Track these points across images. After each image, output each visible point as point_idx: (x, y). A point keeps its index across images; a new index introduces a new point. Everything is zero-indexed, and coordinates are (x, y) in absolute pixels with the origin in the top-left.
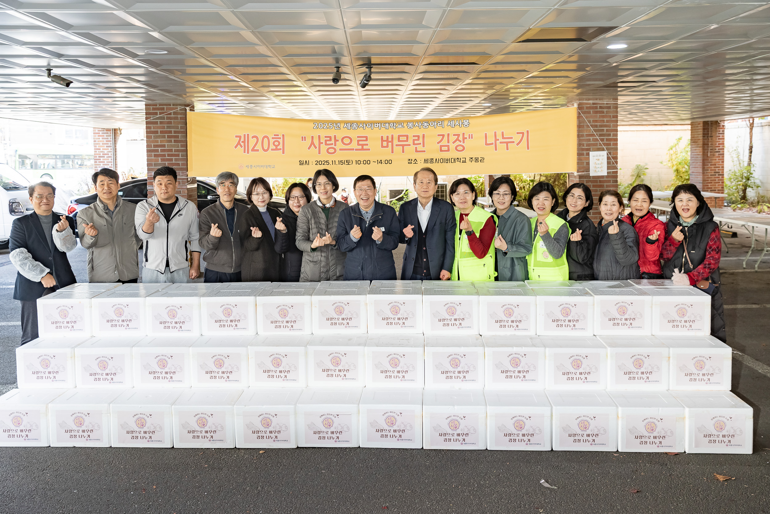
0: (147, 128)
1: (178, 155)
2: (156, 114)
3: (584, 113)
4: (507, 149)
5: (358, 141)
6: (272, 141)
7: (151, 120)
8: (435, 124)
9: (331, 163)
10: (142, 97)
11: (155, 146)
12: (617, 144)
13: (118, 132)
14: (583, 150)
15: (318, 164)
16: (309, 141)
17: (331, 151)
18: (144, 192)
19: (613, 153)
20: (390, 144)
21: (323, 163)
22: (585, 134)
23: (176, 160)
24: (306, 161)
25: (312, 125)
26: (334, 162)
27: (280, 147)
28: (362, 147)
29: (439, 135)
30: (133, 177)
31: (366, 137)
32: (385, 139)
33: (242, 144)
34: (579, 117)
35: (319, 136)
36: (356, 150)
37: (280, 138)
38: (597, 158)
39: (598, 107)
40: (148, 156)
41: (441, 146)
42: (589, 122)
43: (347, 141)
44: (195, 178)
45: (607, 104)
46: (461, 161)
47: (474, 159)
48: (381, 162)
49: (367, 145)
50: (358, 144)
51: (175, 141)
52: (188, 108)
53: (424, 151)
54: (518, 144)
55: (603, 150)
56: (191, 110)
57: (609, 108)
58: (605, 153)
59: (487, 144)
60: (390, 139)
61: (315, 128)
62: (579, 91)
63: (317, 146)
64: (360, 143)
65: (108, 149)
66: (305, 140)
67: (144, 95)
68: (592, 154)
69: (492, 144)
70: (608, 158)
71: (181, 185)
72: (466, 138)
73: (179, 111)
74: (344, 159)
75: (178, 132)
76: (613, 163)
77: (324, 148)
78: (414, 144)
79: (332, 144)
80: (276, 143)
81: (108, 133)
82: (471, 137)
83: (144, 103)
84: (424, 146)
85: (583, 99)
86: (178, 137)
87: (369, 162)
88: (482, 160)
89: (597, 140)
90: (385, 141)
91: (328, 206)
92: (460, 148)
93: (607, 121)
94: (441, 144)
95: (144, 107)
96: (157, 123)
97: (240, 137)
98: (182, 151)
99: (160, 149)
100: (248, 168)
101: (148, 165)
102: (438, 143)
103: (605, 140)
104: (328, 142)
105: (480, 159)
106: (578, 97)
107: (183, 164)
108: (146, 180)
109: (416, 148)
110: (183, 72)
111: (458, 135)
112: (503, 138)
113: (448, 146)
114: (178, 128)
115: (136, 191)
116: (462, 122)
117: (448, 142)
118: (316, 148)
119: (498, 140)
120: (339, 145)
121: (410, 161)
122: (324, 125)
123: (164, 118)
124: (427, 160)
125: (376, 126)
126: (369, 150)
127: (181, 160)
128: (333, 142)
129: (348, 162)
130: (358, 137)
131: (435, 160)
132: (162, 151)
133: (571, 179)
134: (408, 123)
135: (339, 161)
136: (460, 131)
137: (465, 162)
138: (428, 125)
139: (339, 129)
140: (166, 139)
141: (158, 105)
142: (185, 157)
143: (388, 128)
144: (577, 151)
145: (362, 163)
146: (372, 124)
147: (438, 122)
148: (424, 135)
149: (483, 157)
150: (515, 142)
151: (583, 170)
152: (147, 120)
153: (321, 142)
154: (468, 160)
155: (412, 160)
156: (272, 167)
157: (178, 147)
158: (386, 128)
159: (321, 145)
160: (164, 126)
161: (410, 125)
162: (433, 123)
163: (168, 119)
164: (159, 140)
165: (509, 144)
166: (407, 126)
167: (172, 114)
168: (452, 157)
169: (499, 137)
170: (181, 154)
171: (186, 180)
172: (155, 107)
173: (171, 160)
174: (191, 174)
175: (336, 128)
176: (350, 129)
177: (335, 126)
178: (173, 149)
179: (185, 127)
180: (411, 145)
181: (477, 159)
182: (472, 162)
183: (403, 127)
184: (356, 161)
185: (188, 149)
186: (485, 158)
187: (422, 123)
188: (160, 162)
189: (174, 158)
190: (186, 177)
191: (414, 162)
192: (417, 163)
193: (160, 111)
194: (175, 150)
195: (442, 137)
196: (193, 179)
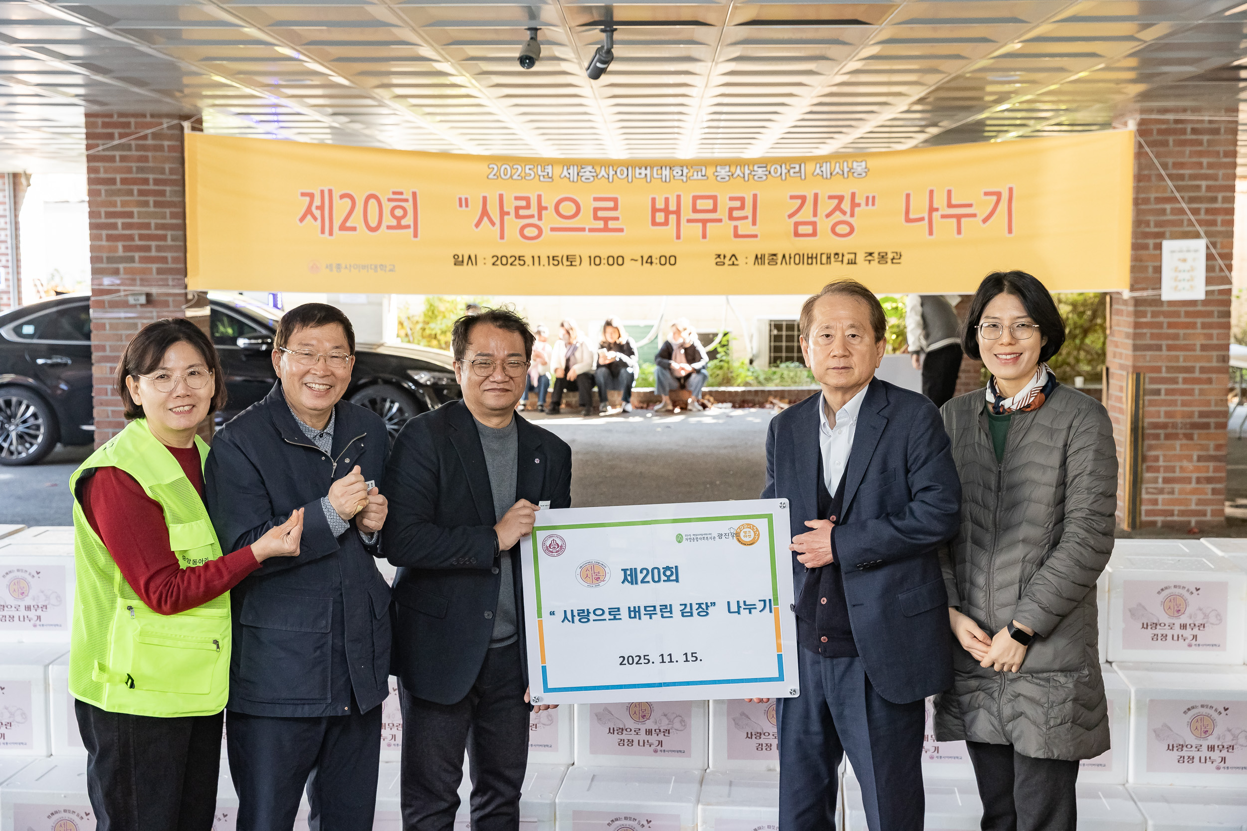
0: (90, 170)
1: (164, 238)
2: (111, 136)
3: (1151, 144)
4: (959, 232)
5: (596, 210)
6: (387, 207)
7: (98, 151)
8: (784, 171)
9: (529, 261)
10: (77, 96)
11: (109, 215)
12: (1231, 223)
13: (23, 180)
14: (1146, 235)
15: (499, 262)
16: (476, 208)
17: (531, 232)
18: (86, 329)
19: (1222, 243)
20: (673, 218)
21: (510, 261)
22: (1153, 196)
23: (159, 249)
24: (470, 257)
25: (483, 168)
26: (536, 260)
27: (408, 220)
28: (606, 224)
29: (792, 197)
30: (59, 290)
31: (615, 200)
32: (660, 204)
33: (317, 213)
34: (1140, 154)
35: (501, 197)
36: (591, 230)
37: (406, 200)
38: (1181, 256)
39: (1189, 130)
40: (93, 238)
41: (797, 224)
42: (1165, 166)
43: (568, 208)
44: (206, 293)
45: (1210, 122)
46: (845, 261)
47: (876, 255)
48: (650, 261)
49: (617, 219)
50: (596, 218)
51: (157, 204)
52: (186, 125)
53: (755, 236)
54: (985, 221)
55: (1197, 236)
56: (194, 129)
57: (1216, 131)
58: (1201, 244)
59: (908, 220)
60: (673, 207)
61: (491, 176)
62: (1141, 87)
63: (497, 220)
64: (600, 214)
66: (467, 207)
67: (81, 91)
68: (1168, 245)
69: (922, 219)
70: (1209, 257)
71: (171, 309)
72: (859, 205)
73: (166, 131)
74: (561, 252)
75: (164, 182)
76: (1221, 270)
77: (513, 225)
78: (731, 218)
79: (532, 216)
80: (399, 213)
82: (871, 200)
83: (82, 110)
84: (754, 223)
85: (1150, 111)
86: (162, 193)
87: (620, 261)
88: (897, 258)
89: (1182, 211)
90: (660, 210)
92: (842, 229)
93: (1210, 166)
94: (797, 218)
95: (82, 120)
96: (112, 159)
97: (311, 196)
98: (173, 227)
99: (120, 221)
100: (331, 270)
101: (93, 260)
102: (790, 216)
103: (1203, 212)
104: (522, 212)
105: (890, 256)
106: (1138, 106)
107: (175, 260)
108: (87, 299)
109: (736, 228)
110: (173, 37)
111: (841, 198)
112: (950, 205)
113: (814, 224)
114: (162, 171)
115: (66, 324)
116: (850, 166)
117: (815, 215)
118: (493, 224)
119: (937, 210)
120: (550, 218)
121: (720, 259)
122: (514, 171)
123: (128, 147)
124: (763, 256)
125: (640, 174)
126: (621, 230)
127: (171, 248)
128: (534, 210)
129: (570, 260)
130: (596, 199)
131: (780, 257)
132: (126, 226)
133: (1115, 306)
134: (716, 167)
135: (549, 257)
136: (844, 188)
137: (855, 263)
138: (767, 173)
139: (550, 180)
140: (136, 197)
141: (115, 116)
142: (181, 243)
143: (668, 180)
144: (1132, 238)
145: (604, 261)
146: (630, 169)
147: (790, 165)
148: (755, 196)
149: (898, 250)
150: (978, 215)
151: (1144, 285)
152: (90, 152)
153: (506, 209)
154: (860, 258)
155: (725, 257)
156: (388, 269)
157: (164, 217)
158: (664, 179)
159: (506, 217)
160: (131, 168)
161: (723, 172)
162: (779, 168)
163: (141, 150)
164: (118, 200)
165: (963, 220)
166: (714, 175)
167: (150, 137)
168: (823, 252)
169: (940, 201)
170: (172, 235)
171: (182, 299)
172: (107, 120)
173: (148, 249)
174: (194, 284)
175: (542, 178)
176: (575, 180)
177: (540, 173)
178: (153, 222)
179: (181, 170)
180: (724, 221)
181: (883, 257)
182: (872, 262)
183: (705, 178)
184: (590, 257)
185: (188, 222)
186: (902, 254)
187: (751, 168)
188: (120, 252)
189: (153, 244)
190: (183, 291)
191: (731, 262)
192: (737, 265)
193: (121, 131)
194: (156, 224)
195: (799, 201)
196: (200, 294)
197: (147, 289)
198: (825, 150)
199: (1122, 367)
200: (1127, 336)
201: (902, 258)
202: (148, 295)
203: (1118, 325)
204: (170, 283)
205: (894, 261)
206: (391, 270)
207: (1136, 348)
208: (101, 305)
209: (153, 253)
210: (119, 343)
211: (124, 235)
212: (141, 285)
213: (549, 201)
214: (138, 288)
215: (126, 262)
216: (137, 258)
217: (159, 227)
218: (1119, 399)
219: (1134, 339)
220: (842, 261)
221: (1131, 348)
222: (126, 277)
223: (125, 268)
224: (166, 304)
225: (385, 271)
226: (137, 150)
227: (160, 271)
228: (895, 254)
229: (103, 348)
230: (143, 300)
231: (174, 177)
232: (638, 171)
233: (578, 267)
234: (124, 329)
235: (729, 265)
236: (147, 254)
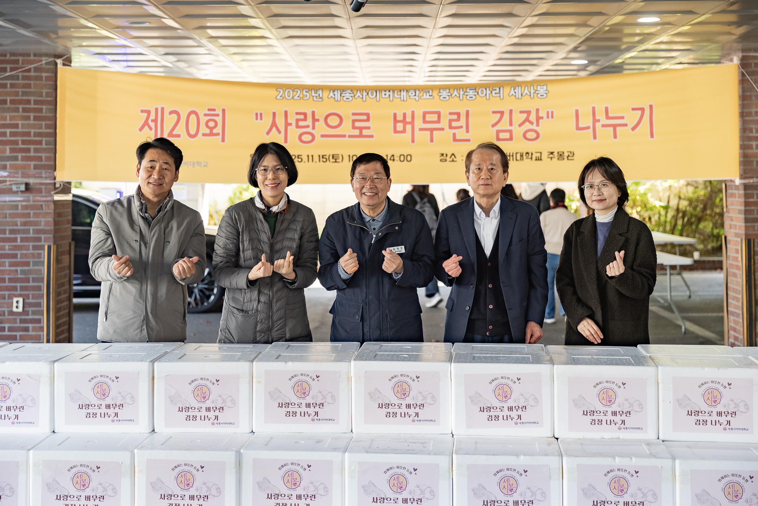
1: (40, 143)
3: (751, 74)
4: (615, 137)
5: (354, 121)
6: (203, 120)
8: (488, 92)
9: (305, 158)
14: (750, 139)
16: (267, 121)
17: (307, 137)
20: (409, 127)
22: (754, 110)
23: (36, 151)
25: (273, 92)
26: (311, 157)
27: (218, 130)
28: (361, 132)
29: (494, 112)
31: (368, 115)
32: (400, 117)
33: (152, 125)
34: (743, 81)
35: (286, 113)
36: (350, 136)
37: (218, 115)
41: (498, 132)
43: (333, 121)
46: (534, 158)
47: (556, 154)
48: (393, 158)
49: (369, 128)
50: (354, 127)
51: (36, 118)
52: (59, 61)
53: (469, 140)
54: (633, 129)
56: (64, 65)
59: (578, 128)
61: (278, 97)
63: (282, 129)
64: (357, 124)
66: (261, 119)
69: (588, 128)
71: (43, 194)
72: (542, 118)
73: (44, 66)
74: (328, 152)
75: (42, 102)
77: (294, 132)
78: (451, 127)
79: (308, 126)
80: (212, 124)
82: (551, 115)
84: (467, 131)
85: (749, 50)
86: (40, 110)
88: (571, 156)
90: (400, 121)
91: (274, 209)
92: (531, 135)
94: (498, 127)
97: (148, 112)
98: (47, 135)
99: (8, 131)
102: (493, 126)
104: (301, 123)
105: (566, 154)
106: (740, 46)
107: (47, 159)
109: (454, 135)
111: (529, 113)
112: (608, 117)
113: (510, 132)
114: (41, 95)
116: (535, 88)
117: (511, 124)
118: (279, 132)
119: (599, 121)
120: (321, 128)
121: (443, 157)
122: (295, 93)
123: (17, 78)
125: (385, 95)
126: (372, 136)
127: (45, 150)
128: (309, 122)
129: (335, 157)
130: (354, 114)
132: (12, 134)
133: (729, 191)
134: (440, 90)
135: (319, 156)
136: (531, 105)
137: (541, 160)
138: (476, 93)
139: (321, 100)
140: (21, 113)
141: (8, 55)
142: (53, 147)
143: (405, 99)
144: (740, 141)
146: (378, 92)
147: (492, 88)
148: (467, 112)
149: (572, 150)
150: (629, 125)
151: (750, 175)
153: (289, 121)
154: (545, 156)
155: (447, 155)
156: (202, 165)
157: (41, 128)
158: (402, 99)
159: (289, 127)
160: (18, 92)
161: (444, 93)
162: (484, 90)
163: (25, 80)
164: (8, 115)
165: (618, 129)
166: (438, 95)
167: (32, 70)
168: (517, 151)
169: (601, 116)
170: (46, 141)
171: (52, 187)
173: (28, 150)
174: (61, 176)
175: (315, 98)
176: (339, 100)
177: (313, 94)
178: (32, 131)
179: (54, 93)
180: (445, 129)
181: (561, 155)
182: (553, 159)
183: (432, 97)
184: (349, 156)
185: (58, 131)
186: (575, 153)
187: (465, 90)
188: (8, 153)
189: (32, 147)
190: (53, 181)
191: (451, 159)
192: (456, 161)
193: (12, 66)
194: (35, 133)
195: (499, 115)
196: (65, 184)
197: (26, 180)
199: (737, 235)
200: (740, 212)
201: (575, 156)
202: (27, 185)
203: (733, 205)
204: (44, 175)
205: (569, 158)
206: (205, 166)
207: (747, 220)
209: (32, 154)
210: (5, 220)
211: (12, 141)
212: (22, 177)
213: (320, 115)
214: (20, 180)
215: (12, 160)
216: (20, 157)
217: (36, 135)
218: (736, 259)
219: (745, 214)
220: (531, 158)
221: (743, 221)
222: (11, 171)
223: (10, 165)
224: (40, 191)
225: (200, 166)
226: (22, 80)
227: (36, 167)
228: (570, 153)
230: (23, 188)
231: (49, 99)
232: (383, 93)
233: (340, 164)
234: (9, 210)
235: (450, 161)
236: (28, 154)
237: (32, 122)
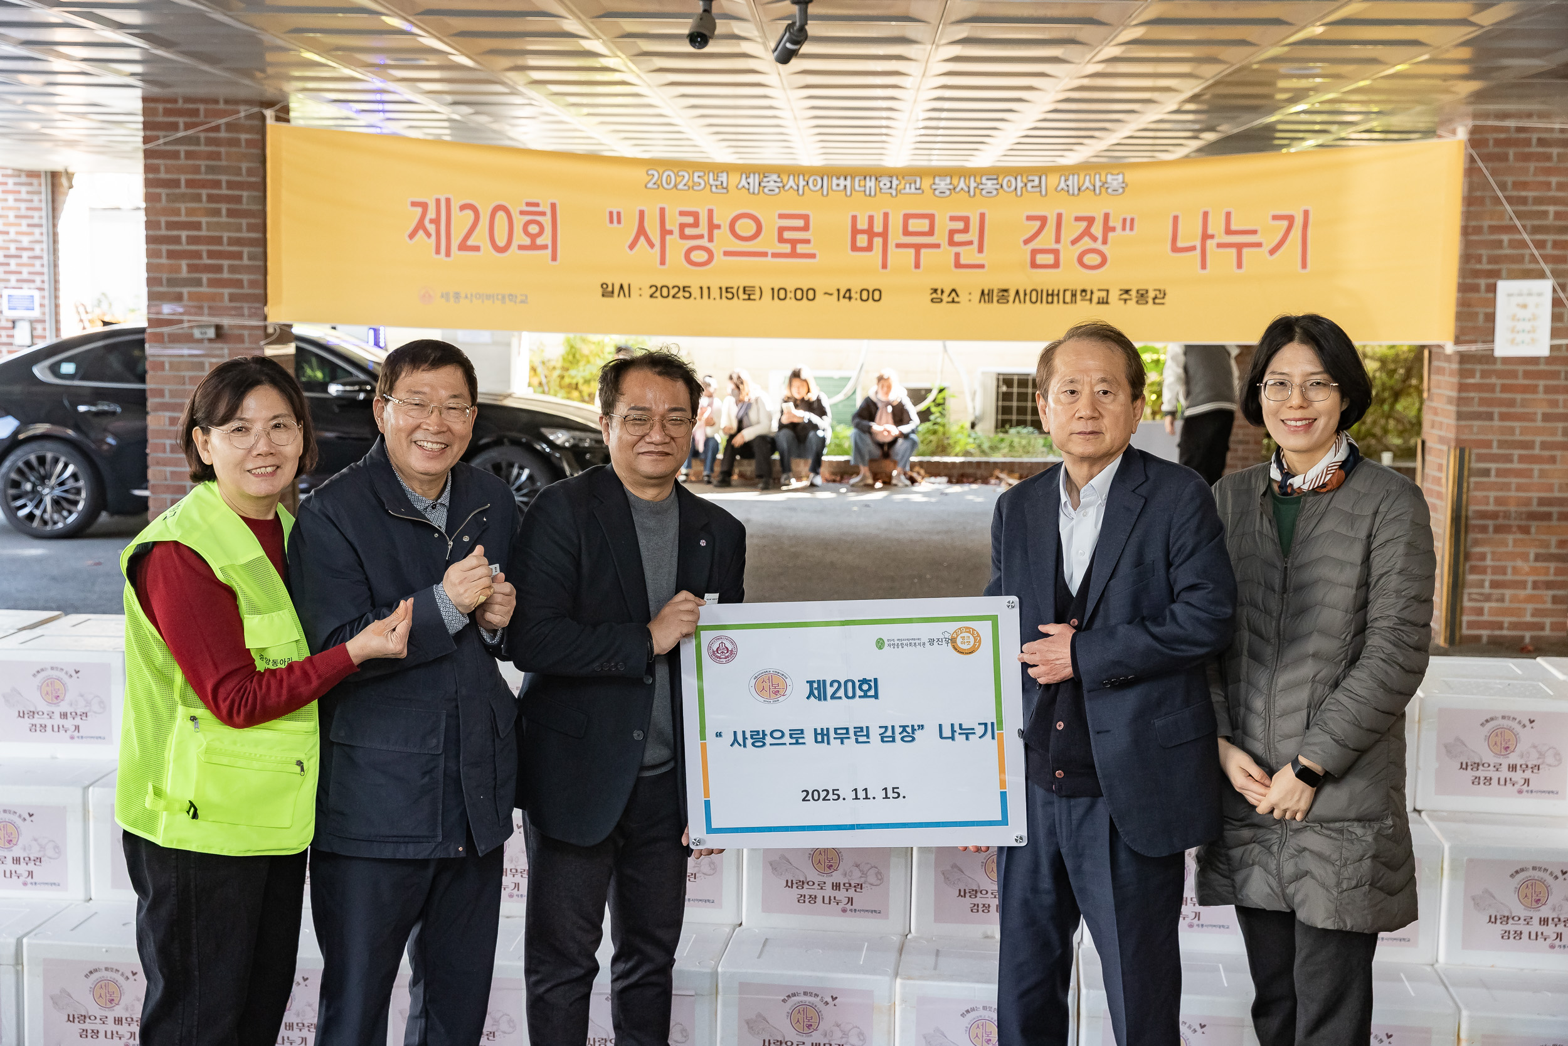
0: (148, 169)
1: (238, 256)
2: (174, 127)
3: (1485, 158)
4: (1240, 265)
5: (781, 230)
6: (519, 221)
7: (158, 144)
8: (1020, 185)
9: (696, 293)
10: (133, 74)
11: (170, 225)
13: (64, 181)
14: (1477, 274)
15: (658, 294)
16: (630, 225)
17: (699, 256)
18: (139, 369)
20: (877, 242)
21: (672, 292)
22: (1486, 224)
23: (232, 269)
24: (622, 287)
25: (640, 174)
26: (705, 291)
27: (546, 239)
28: (794, 248)
29: (1029, 218)
30: (107, 320)
31: (806, 218)
32: (862, 224)
33: (431, 228)
34: (1471, 170)
35: (662, 211)
36: (775, 255)
37: (543, 214)
38: (1520, 300)
39: (1534, 141)
40: (150, 254)
41: (1034, 252)
42: (1503, 186)
43: (746, 227)
44: (290, 326)
46: (1095, 300)
47: (1133, 293)
48: (848, 295)
49: (808, 241)
50: (781, 240)
51: (231, 213)
52: (269, 113)
53: (982, 266)
54: (1272, 252)
55: (1541, 275)
56: (278, 119)
58: (1545, 287)
59: (1175, 249)
60: (878, 227)
61: (650, 185)
62: (1474, 86)
63: (656, 241)
64: (787, 235)
65: (32, 234)
66: (619, 223)
67: (138, 69)
68: (1504, 287)
69: (1193, 248)
70: (1556, 302)
71: (247, 345)
72: (1113, 229)
73: (243, 121)
74: (736, 282)
75: (241, 186)
77: (676, 247)
78: (952, 243)
79: (701, 237)
80: (533, 229)
81: (31, 184)
82: (1129, 224)
83: (138, 93)
84: (981, 250)
85: (1486, 115)
86: (238, 200)
87: (811, 295)
88: (1160, 297)
89: (1523, 244)
90: (863, 232)
92: (1092, 259)
93: (1561, 187)
94: (1034, 245)
95: (138, 105)
96: (175, 155)
97: (424, 206)
98: (251, 242)
99: (184, 234)
100: (448, 300)
101: (150, 282)
102: (1026, 242)
103: (1549, 245)
104: (688, 231)
105: (1151, 294)
106: (1470, 109)
107: (252, 283)
108: (142, 331)
109: (957, 255)
111: (1091, 220)
112: (1229, 231)
113: (1056, 253)
114: (238, 172)
115: (115, 362)
116: (1103, 179)
117: (1058, 241)
118: (652, 245)
119: (1212, 237)
120: (723, 240)
121: (936, 295)
122: (679, 179)
123: (194, 140)
124: (991, 292)
125: (838, 185)
126: (813, 256)
127: (248, 269)
128: (703, 229)
129: (748, 292)
130: (781, 216)
131: (1012, 293)
132: (192, 240)
133: (1435, 363)
134: (934, 178)
135: (721, 288)
136: (1096, 208)
138: (998, 187)
139: (725, 191)
140: (205, 204)
141: (180, 101)
142: (261, 263)
143: (873, 193)
144: (1459, 277)
145: (790, 295)
146: (825, 179)
147: (1027, 177)
148: (982, 216)
149: (1162, 288)
150: (1264, 245)
151: (1472, 337)
152: (149, 146)
153: (668, 227)
154: (1114, 296)
155: (942, 292)
156: (518, 300)
157: (239, 230)
158: (868, 193)
159: (668, 237)
160: (199, 166)
161: (943, 184)
162: (1013, 181)
163: (211, 145)
164: (183, 207)
165: (1245, 251)
166: (931, 188)
167: (223, 128)
168: (1066, 288)
169: (1216, 226)
170: (249, 253)
171: (261, 333)
172: (169, 106)
173: (219, 269)
174: (276, 315)
175: (714, 188)
176: (756, 191)
177: (711, 182)
178: (225, 235)
179: (261, 170)
180: (942, 246)
181: (1142, 295)
182: (1128, 302)
183: (920, 191)
184: (773, 289)
185: (269, 236)
186: (1167, 292)
187: (978, 180)
188: (184, 273)
189: (226, 263)
190: (261, 323)
191: (950, 299)
192: (958, 302)
193: (188, 120)
194: (229, 238)
195: (1038, 224)
196: (283, 328)
197: (217, 320)
198: (1072, 158)
199: (1442, 440)
200: (1450, 401)
201: (1166, 297)
202: (218, 328)
203: (1439, 387)
204: (246, 312)
205: (1157, 301)
206: (522, 302)
207: (1460, 416)
208: (159, 339)
209: (226, 275)
210: (182, 387)
211: (190, 252)
212: (210, 315)
213: (723, 218)
214: (206, 319)
215: (191, 286)
216: (205, 281)
217: (232, 242)
218: (1438, 481)
219: (1458, 405)
220: (1091, 300)
221: (1454, 415)
222: (191, 304)
223: (189, 293)
224: (240, 339)
225: (515, 302)
226: (206, 145)
227: (232, 298)
228: (1158, 292)
229: (160, 393)
230: (211, 333)
231: (253, 179)
232: (835, 181)
233: (757, 302)
234: (189, 370)
235: (948, 302)
236: (218, 276)
237: (224, 219)
